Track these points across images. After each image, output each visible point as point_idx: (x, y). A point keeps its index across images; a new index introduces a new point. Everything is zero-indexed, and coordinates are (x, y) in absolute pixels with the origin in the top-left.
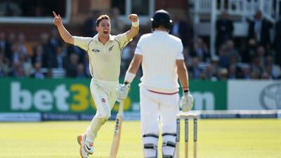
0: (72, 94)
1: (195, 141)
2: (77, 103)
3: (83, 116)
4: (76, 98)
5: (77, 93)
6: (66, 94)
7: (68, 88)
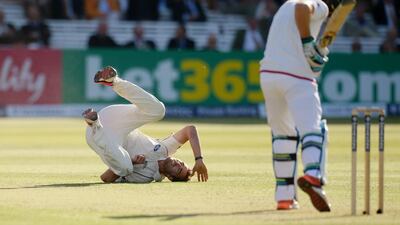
0: (184, 75)
1: (381, 150)
2: (191, 88)
3: (201, 111)
4: (190, 81)
5: (191, 73)
6: (174, 75)
7: (177, 66)
